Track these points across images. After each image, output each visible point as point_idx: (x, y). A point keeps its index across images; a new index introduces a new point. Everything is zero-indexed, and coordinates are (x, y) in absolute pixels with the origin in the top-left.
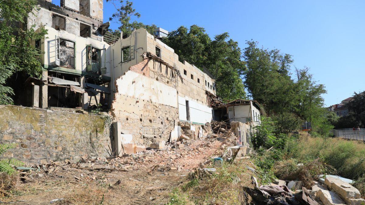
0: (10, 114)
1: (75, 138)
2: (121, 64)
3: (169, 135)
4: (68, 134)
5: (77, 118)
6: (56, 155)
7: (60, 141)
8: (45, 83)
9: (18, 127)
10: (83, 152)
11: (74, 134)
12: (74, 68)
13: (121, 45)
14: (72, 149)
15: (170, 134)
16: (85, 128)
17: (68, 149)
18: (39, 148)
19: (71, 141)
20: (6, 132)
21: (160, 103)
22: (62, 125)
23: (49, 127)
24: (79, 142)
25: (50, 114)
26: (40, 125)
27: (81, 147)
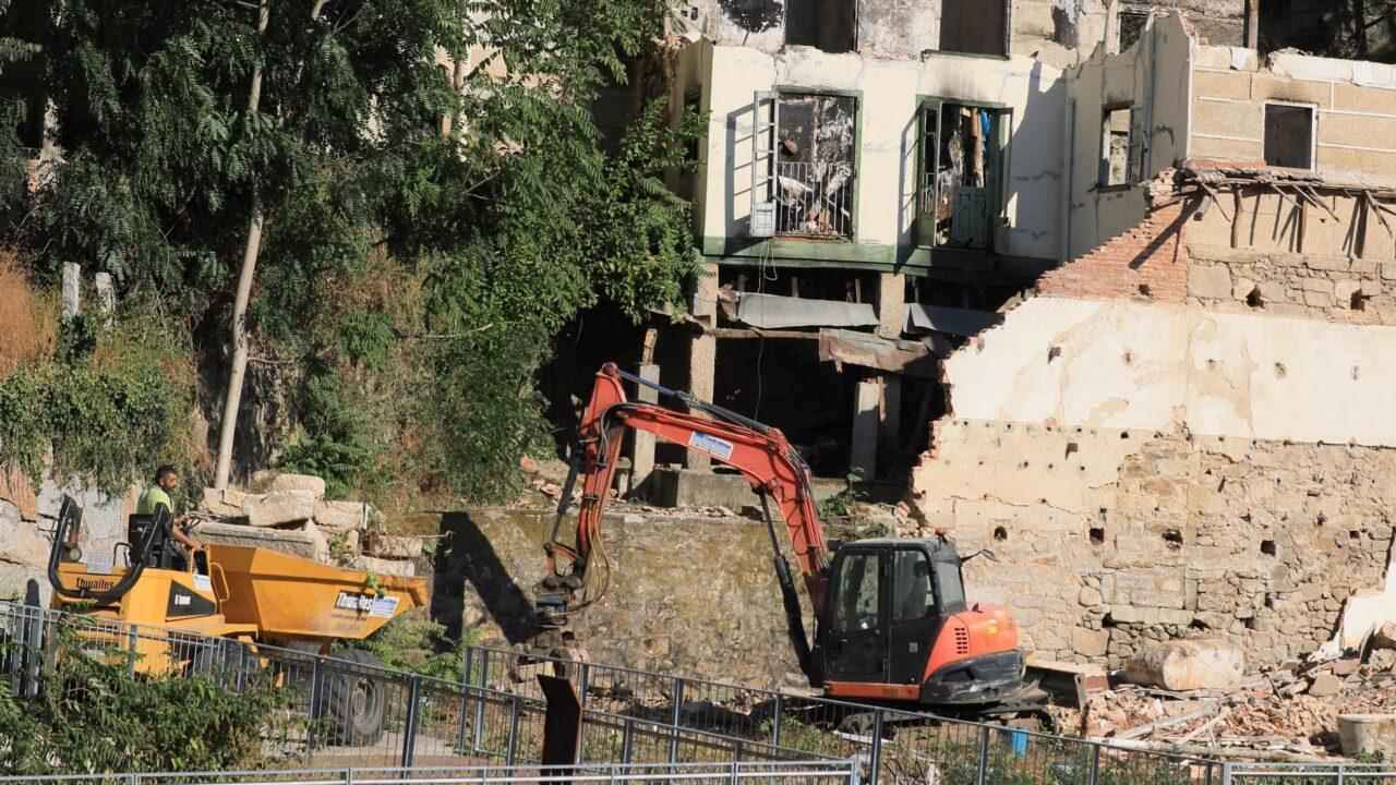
0: (515, 535)
1: (722, 612)
2: (1095, 192)
3: (1332, 618)
4: (693, 596)
5: (738, 537)
6: (649, 667)
7: (662, 620)
8: (706, 328)
10: (753, 666)
11: (721, 597)
12: (850, 235)
14: (709, 652)
15: (1341, 611)
16: (769, 576)
17: (692, 651)
18: (593, 640)
19: (706, 625)
21: (1258, 436)
22: (675, 567)
23: (629, 574)
24: (738, 628)
25: (636, 527)
27: (747, 646)
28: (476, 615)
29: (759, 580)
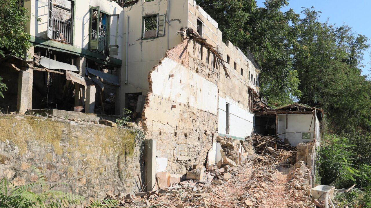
0: (29, 129)
1: (101, 164)
2: (140, 40)
3: (206, 157)
4: (93, 158)
5: (104, 133)
6: (79, 191)
7: (83, 169)
8: (30, 65)
9: (38, 150)
10: (109, 185)
11: (100, 158)
12: (72, 43)
13: (143, 10)
14: (97, 182)
15: (207, 155)
16: (113, 149)
17: (93, 182)
18: (60, 181)
19: (96, 170)
20: (24, 158)
21: (198, 108)
22: (87, 145)
23: (72, 149)
24: (105, 170)
25: (74, 127)
26: (62, 145)
27: (108, 177)
28: (12, 174)
29: (110, 150)
